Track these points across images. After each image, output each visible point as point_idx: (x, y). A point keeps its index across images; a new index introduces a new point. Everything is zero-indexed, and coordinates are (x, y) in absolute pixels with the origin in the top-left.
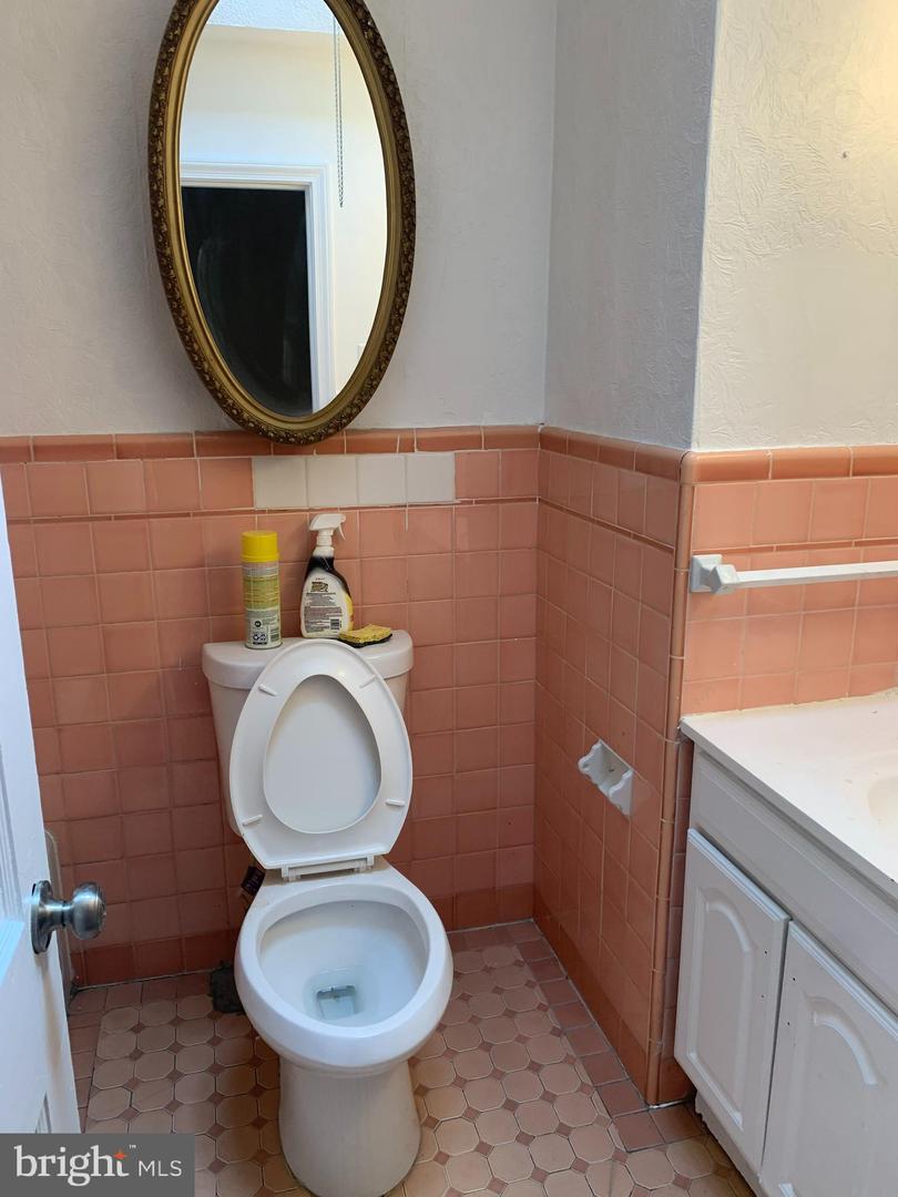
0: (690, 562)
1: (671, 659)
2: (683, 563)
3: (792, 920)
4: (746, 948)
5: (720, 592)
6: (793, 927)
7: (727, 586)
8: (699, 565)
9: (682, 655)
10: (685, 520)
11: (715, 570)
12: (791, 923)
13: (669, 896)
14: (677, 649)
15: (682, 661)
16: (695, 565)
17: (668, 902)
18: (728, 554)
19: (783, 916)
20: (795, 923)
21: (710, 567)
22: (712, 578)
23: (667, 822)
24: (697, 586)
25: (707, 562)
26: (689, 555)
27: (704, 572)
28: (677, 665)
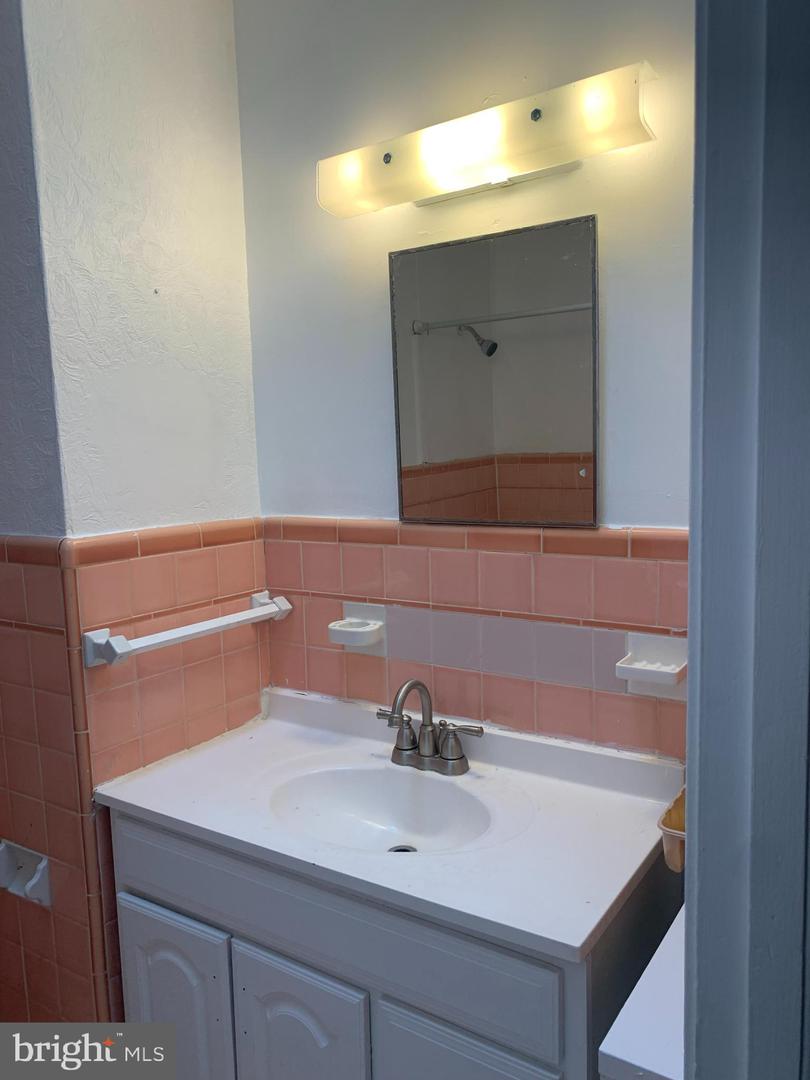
0: (82, 640)
1: (76, 735)
2: (75, 641)
3: (232, 937)
4: (194, 982)
5: (116, 663)
6: (236, 943)
7: (122, 656)
8: (91, 640)
9: (87, 729)
10: (71, 600)
11: (108, 642)
12: (233, 940)
13: (106, 969)
14: (81, 725)
15: (88, 734)
16: (87, 642)
17: (106, 976)
18: (115, 627)
19: (224, 937)
20: (236, 938)
21: (102, 641)
22: (107, 650)
23: (94, 895)
24: (92, 661)
25: (99, 637)
26: (80, 632)
27: (97, 646)
28: (82, 739)
